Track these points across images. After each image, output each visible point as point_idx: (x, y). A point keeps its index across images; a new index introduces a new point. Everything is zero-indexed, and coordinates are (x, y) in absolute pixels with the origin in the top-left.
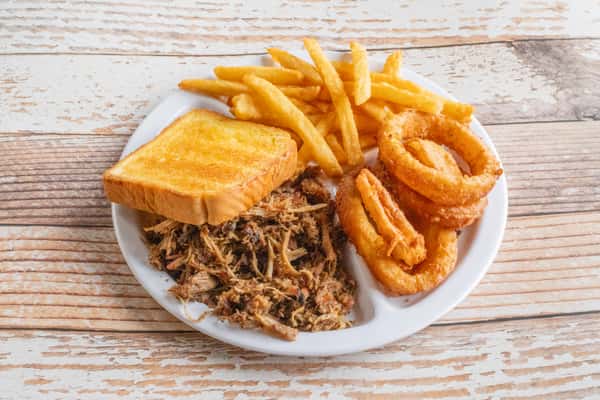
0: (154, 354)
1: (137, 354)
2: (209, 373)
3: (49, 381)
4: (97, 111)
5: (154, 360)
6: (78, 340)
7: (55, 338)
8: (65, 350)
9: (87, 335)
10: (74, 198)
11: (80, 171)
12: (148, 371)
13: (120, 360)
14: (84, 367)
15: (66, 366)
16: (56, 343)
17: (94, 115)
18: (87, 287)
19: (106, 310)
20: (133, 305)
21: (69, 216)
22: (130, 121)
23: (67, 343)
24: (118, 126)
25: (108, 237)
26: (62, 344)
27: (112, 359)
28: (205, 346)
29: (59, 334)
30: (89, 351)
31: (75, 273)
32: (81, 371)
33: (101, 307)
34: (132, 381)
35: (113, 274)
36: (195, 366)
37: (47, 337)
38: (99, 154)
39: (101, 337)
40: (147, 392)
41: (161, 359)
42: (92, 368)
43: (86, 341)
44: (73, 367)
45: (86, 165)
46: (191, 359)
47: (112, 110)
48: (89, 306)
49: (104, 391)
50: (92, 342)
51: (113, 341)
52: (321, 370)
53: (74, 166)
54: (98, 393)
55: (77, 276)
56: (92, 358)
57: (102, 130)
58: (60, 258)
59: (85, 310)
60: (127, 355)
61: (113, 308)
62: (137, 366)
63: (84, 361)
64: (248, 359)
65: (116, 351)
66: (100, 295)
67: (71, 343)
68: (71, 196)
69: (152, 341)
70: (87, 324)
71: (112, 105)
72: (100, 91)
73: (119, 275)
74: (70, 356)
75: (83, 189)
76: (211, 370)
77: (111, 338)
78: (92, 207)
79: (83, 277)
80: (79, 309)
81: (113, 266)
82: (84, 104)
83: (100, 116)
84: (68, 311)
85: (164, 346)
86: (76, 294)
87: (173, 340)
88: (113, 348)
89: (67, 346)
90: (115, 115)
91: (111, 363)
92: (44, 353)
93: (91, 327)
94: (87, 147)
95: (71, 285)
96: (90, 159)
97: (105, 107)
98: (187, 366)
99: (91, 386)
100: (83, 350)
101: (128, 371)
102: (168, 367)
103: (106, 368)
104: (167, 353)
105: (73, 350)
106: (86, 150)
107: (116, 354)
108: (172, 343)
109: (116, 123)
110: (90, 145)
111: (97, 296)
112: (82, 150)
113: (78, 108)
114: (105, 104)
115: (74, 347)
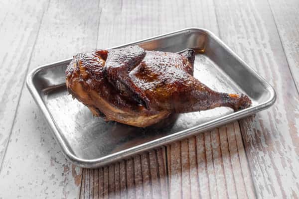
1: (262, 157)
2: (266, 129)
3: (294, 192)
6: (259, 181)
7: (261, 192)
8: (269, 187)
9: (255, 178)
12: (272, 152)
13: (269, 162)
14: (278, 178)
16: (265, 192)
18: (218, 181)
19: (235, 172)
20: (228, 160)
24: (74, 173)
25: (177, 173)
26: (265, 188)
28: (250, 131)
29: (258, 190)
30: (266, 176)
31: (209, 186)
32: (281, 179)
33: (233, 173)
34: (281, 158)
35: (206, 170)
36: (264, 134)
37: (262, 195)
38: (101, 181)
39: (255, 173)
40: (286, 152)
41: (263, 147)
42: (277, 174)
43: (259, 178)
44: (280, 184)
45: (112, 187)
46: (260, 136)
48: (234, 179)
49: (291, 168)
50: (259, 175)
51: (256, 167)
54: (293, 170)
55: (211, 186)
56: (270, 175)
59: (237, 180)
60: (264, 161)
61: (232, 168)
62: (270, 156)
63: (274, 178)
65: (263, 165)
67: (263, 184)
69: (252, 151)
70: (247, 179)
72: (37, 182)
73: (206, 167)
74: (272, 184)
76: (264, 129)
77: (254, 167)
79: (211, 183)
80: (237, 183)
82: (49, 191)
84: (240, 188)
85: (254, 146)
86: (226, 186)
87: (249, 143)
88: (261, 167)
89: (266, 186)
90: (63, 174)
91: (272, 167)
92: (274, 196)
93: (248, 176)
95: (219, 188)
97: (55, 180)
98: (265, 137)
99: (290, 174)
100: (267, 179)
101: (274, 160)
102: (267, 144)
103: (275, 168)
104: (258, 145)
105: (268, 183)
106: (97, 188)
107: (265, 165)
108: (251, 143)
109: (71, 174)
110: (92, 187)
111: (225, 175)
112: (96, 190)
113: (53, 194)
114: (50, 179)
115: (266, 183)
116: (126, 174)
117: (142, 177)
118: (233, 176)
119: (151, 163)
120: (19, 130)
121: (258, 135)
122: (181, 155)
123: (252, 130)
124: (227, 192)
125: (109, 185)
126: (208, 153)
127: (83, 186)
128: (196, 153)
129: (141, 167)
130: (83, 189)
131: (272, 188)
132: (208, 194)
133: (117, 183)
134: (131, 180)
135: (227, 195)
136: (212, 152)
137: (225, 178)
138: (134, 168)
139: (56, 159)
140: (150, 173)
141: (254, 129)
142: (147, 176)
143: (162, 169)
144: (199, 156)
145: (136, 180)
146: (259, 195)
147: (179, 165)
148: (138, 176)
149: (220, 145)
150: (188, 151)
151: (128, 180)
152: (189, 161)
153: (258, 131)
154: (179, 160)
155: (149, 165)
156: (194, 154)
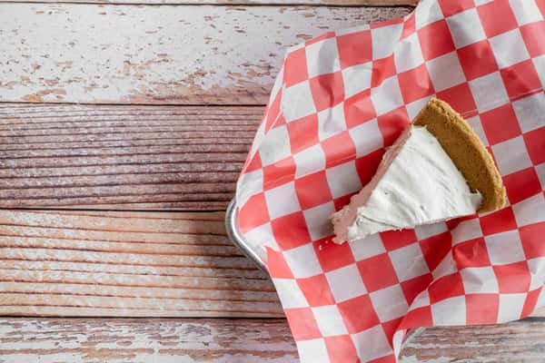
0: (89, 339)
1: (76, 338)
2: (134, 356)
4: (25, 75)
5: (90, 344)
6: (28, 326)
7: (9, 324)
8: (18, 336)
9: (35, 321)
10: (12, 177)
11: (15, 146)
12: (86, 354)
13: (63, 344)
14: (35, 352)
15: (21, 351)
16: (10, 329)
17: (23, 79)
18: (31, 273)
19: (48, 296)
20: (70, 291)
21: (9, 198)
22: (56, 87)
23: (19, 329)
24: (45, 93)
25: (45, 221)
27: (57, 344)
28: (130, 331)
29: (13, 321)
30: (38, 336)
31: (21, 259)
32: (34, 355)
33: (44, 293)
35: (52, 260)
36: (123, 350)
38: (30, 126)
39: (46, 323)
41: (96, 343)
42: (42, 352)
43: (34, 326)
44: (26, 351)
45: (21, 140)
46: (119, 343)
47: (39, 73)
48: (33, 293)
50: (40, 327)
51: (57, 327)
52: (222, 356)
53: (9, 140)
55: (22, 263)
56: (41, 342)
57: (31, 97)
58: (6, 243)
59: (32, 297)
60: (68, 339)
61: (54, 294)
62: (77, 350)
63: (35, 346)
64: (165, 344)
65: (59, 336)
66: (43, 282)
67: (23, 329)
68: (9, 175)
69: (87, 326)
70: (34, 310)
71: (38, 67)
72: (26, 49)
73: (57, 260)
74: (23, 341)
75: (19, 167)
76: (135, 353)
77: (55, 323)
78: (28, 187)
79: (27, 263)
80: (27, 296)
81: (51, 251)
82: (12, 65)
83: (28, 79)
84: (18, 298)
85: (97, 331)
86: (22, 281)
87: (105, 325)
88: (57, 333)
89: (20, 332)
90: (42, 79)
91: (57, 347)
93: (38, 313)
94: (18, 118)
95: (18, 272)
96: (22, 133)
97: (32, 70)
98: (117, 350)
100: (33, 336)
101: (70, 354)
102: (101, 350)
103: (53, 351)
104: (100, 337)
105: (25, 336)
106: (19, 121)
107: (59, 339)
108: (104, 328)
109: (44, 89)
110: (21, 116)
111: (40, 282)
112: (15, 121)
113: (7, 70)
114: (32, 65)
115: (25, 333)
116: (44, 157)
117: (37, 177)
118: (41, 293)
119: (63, 189)
120: (123, 14)
121: (120, 341)
122: (78, 229)
123: (132, 334)
124: (9, 281)
125: (23, 136)
126: (84, 266)
127: (22, 105)
128: (82, 250)
129: (57, 176)
130: (17, 105)
131: (17, 340)
132: (8, 256)
133: (27, 146)
134: (34, 164)
135: (5, 281)
136: (85, 271)
137: (37, 282)
138: (54, 167)
139: (69, 67)
140: (46, 187)
141: (133, 337)
142: (39, 184)
143: (53, 203)
144: (78, 253)
145: (33, 170)
146: (5, 320)
147: (62, 225)
148: (40, 173)
149: (99, 284)
150: (87, 239)
151: (32, 160)
152: (68, 239)
153: (130, 343)
154: (69, 225)
155: (60, 186)
156: (80, 247)
